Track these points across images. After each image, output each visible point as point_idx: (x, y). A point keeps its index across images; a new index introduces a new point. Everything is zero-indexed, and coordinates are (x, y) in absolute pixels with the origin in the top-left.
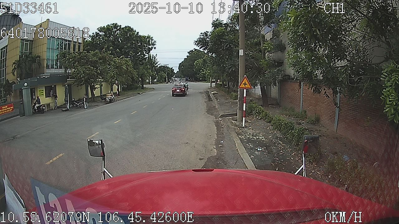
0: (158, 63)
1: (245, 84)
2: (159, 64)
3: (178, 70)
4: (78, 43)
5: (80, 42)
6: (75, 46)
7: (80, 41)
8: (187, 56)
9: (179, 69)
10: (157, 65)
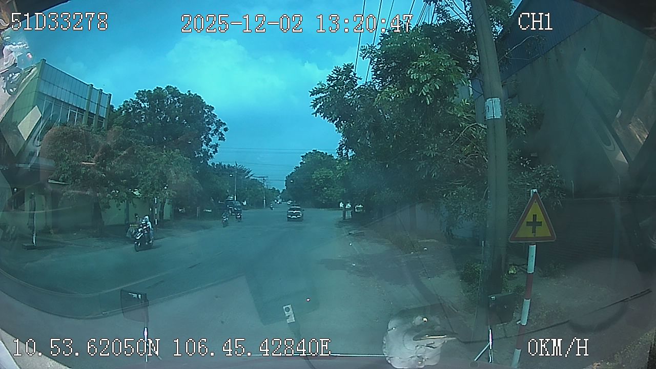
0: (251, 173)
2: (252, 175)
3: (285, 188)
4: (98, 118)
5: (101, 116)
6: (91, 121)
7: (103, 113)
8: (301, 163)
9: (286, 186)
10: (249, 177)
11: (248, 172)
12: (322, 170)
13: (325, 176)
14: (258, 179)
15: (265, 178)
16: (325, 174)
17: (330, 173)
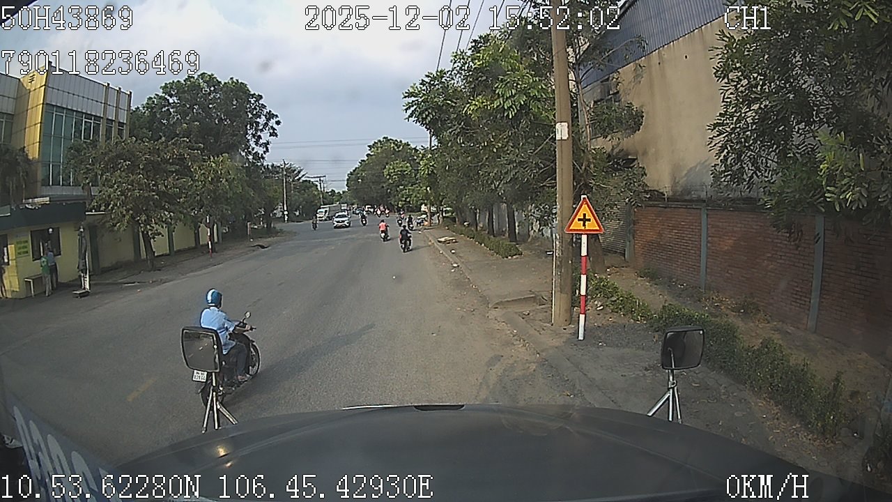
0: (302, 173)
1: (584, 220)
3: (347, 189)
5: (121, 121)
6: (109, 130)
7: (123, 118)
8: (368, 155)
10: (300, 178)
11: (299, 172)
12: (397, 164)
13: (401, 171)
14: (312, 180)
15: (322, 179)
16: (400, 169)
17: (407, 167)
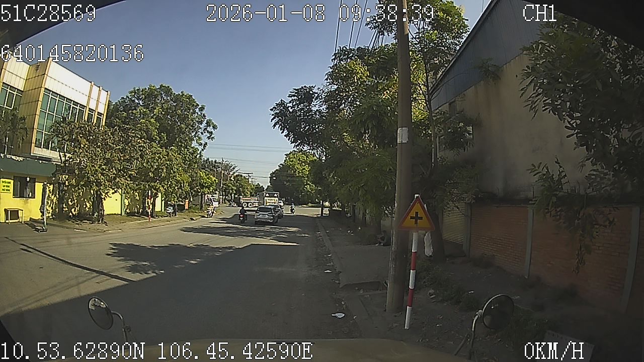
1: (417, 218)
2: (237, 171)
3: (269, 184)
4: (97, 113)
5: (100, 110)
6: (90, 116)
10: (234, 173)
11: (234, 168)
14: (243, 175)
15: (250, 175)
